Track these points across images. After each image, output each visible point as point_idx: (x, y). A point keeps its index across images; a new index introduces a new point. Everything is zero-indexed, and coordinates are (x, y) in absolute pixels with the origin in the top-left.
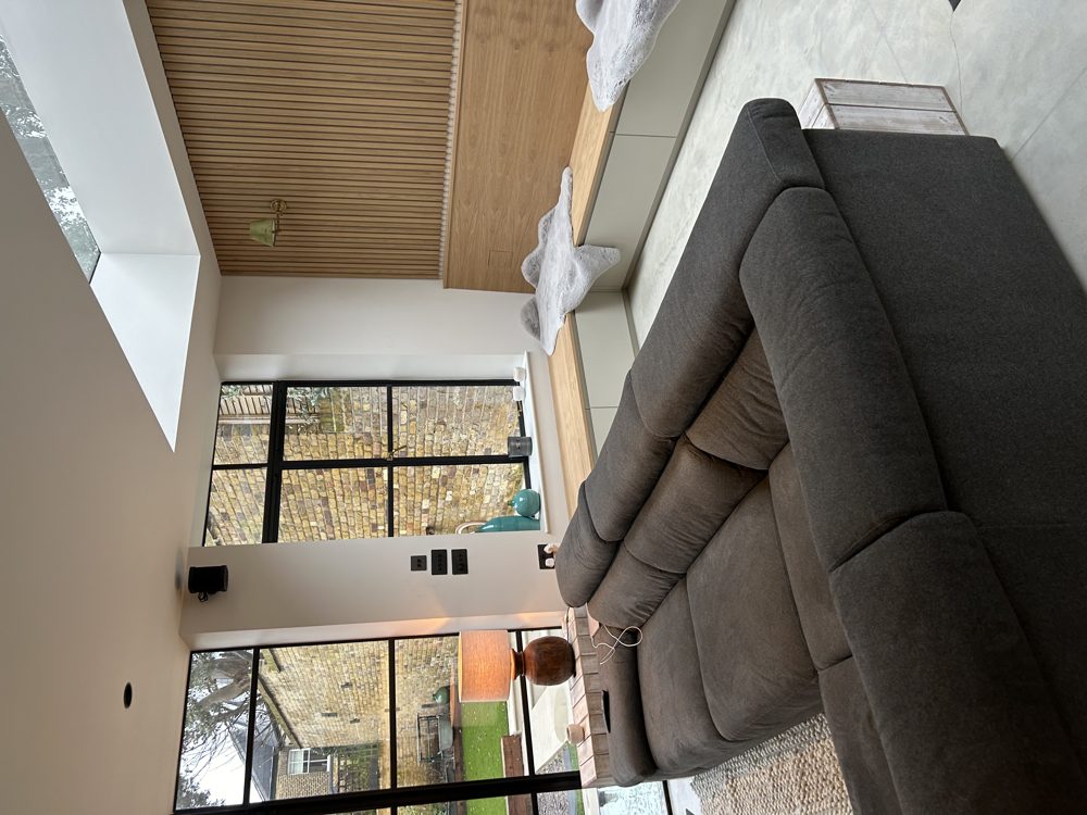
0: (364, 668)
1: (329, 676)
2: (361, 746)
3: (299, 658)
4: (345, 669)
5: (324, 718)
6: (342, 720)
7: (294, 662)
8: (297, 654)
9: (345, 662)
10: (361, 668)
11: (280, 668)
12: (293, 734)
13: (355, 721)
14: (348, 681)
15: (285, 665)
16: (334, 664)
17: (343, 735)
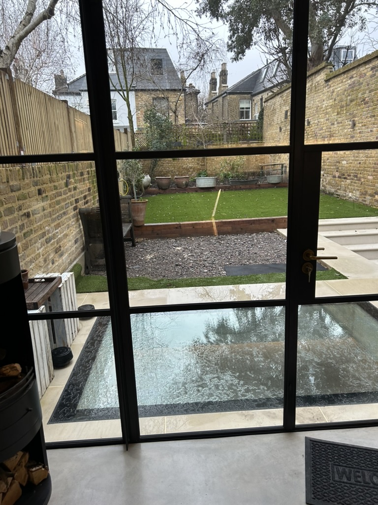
0: (321, 132)
1: (317, 112)
2: (262, 134)
3: (336, 90)
4: (322, 120)
5: (284, 112)
6: (282, 122)
7: (332, 89)
8: (339, 89)
9: (328, 120)
10: (322, 129)
11: (327, 81)
12: (275, 96)
13: (281, 129)
14: (311, 123)
15: (330, 83)
16: (327, 113)
17: (270, 124)
